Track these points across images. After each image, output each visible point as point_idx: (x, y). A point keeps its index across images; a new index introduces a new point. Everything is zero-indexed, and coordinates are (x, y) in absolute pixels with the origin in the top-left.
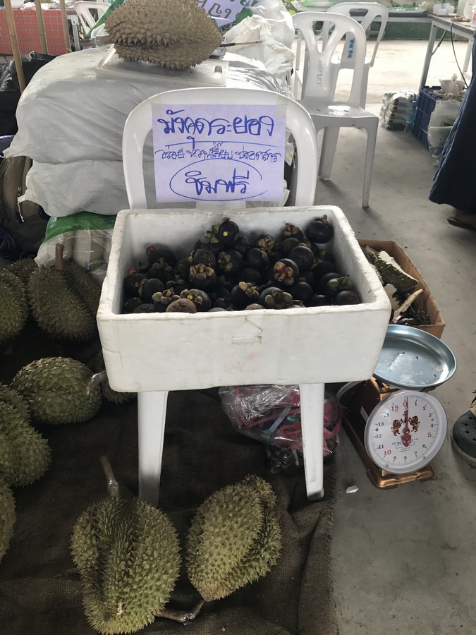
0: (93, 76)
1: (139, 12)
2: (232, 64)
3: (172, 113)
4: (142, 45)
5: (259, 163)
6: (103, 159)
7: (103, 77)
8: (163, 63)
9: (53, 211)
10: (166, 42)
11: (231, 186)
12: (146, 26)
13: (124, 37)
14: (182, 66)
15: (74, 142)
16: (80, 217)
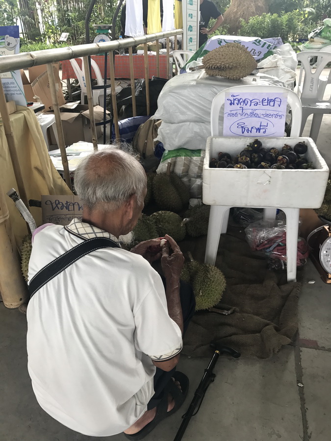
0: (194, 83)
1: (219, 54)
2: (261, 77)
3: (234, 96)
4: (219, 68)
5: (273, 119)
6: (195, 122)
7: (199, 83)
8: (228, 77)
9: (168, 147)
10: (230, 67)
11: (258, 130)
12: (222, 60)
13: (211, 65)
14: (237, 78)
15: (183, 113)
16: (180, 150)
